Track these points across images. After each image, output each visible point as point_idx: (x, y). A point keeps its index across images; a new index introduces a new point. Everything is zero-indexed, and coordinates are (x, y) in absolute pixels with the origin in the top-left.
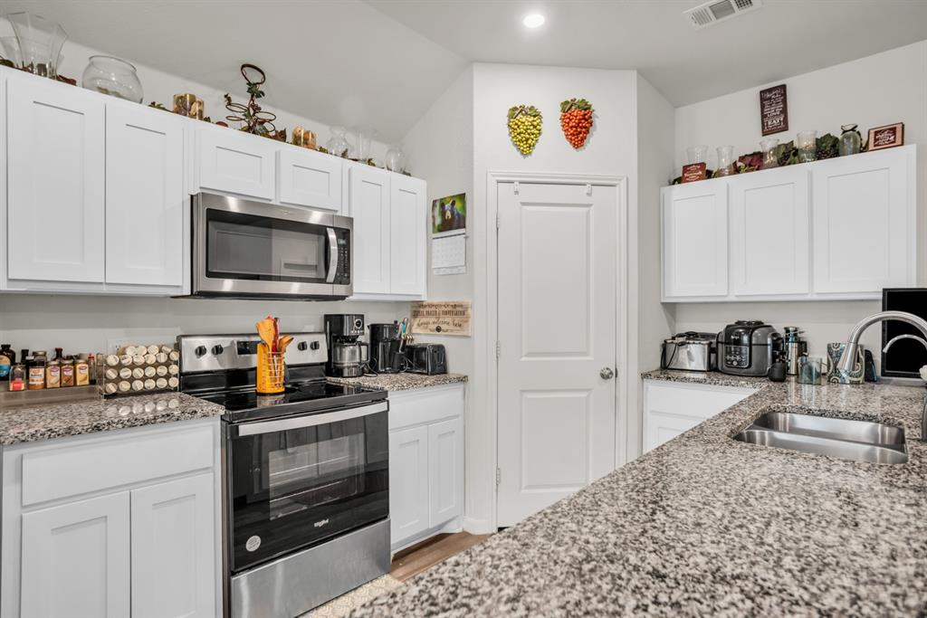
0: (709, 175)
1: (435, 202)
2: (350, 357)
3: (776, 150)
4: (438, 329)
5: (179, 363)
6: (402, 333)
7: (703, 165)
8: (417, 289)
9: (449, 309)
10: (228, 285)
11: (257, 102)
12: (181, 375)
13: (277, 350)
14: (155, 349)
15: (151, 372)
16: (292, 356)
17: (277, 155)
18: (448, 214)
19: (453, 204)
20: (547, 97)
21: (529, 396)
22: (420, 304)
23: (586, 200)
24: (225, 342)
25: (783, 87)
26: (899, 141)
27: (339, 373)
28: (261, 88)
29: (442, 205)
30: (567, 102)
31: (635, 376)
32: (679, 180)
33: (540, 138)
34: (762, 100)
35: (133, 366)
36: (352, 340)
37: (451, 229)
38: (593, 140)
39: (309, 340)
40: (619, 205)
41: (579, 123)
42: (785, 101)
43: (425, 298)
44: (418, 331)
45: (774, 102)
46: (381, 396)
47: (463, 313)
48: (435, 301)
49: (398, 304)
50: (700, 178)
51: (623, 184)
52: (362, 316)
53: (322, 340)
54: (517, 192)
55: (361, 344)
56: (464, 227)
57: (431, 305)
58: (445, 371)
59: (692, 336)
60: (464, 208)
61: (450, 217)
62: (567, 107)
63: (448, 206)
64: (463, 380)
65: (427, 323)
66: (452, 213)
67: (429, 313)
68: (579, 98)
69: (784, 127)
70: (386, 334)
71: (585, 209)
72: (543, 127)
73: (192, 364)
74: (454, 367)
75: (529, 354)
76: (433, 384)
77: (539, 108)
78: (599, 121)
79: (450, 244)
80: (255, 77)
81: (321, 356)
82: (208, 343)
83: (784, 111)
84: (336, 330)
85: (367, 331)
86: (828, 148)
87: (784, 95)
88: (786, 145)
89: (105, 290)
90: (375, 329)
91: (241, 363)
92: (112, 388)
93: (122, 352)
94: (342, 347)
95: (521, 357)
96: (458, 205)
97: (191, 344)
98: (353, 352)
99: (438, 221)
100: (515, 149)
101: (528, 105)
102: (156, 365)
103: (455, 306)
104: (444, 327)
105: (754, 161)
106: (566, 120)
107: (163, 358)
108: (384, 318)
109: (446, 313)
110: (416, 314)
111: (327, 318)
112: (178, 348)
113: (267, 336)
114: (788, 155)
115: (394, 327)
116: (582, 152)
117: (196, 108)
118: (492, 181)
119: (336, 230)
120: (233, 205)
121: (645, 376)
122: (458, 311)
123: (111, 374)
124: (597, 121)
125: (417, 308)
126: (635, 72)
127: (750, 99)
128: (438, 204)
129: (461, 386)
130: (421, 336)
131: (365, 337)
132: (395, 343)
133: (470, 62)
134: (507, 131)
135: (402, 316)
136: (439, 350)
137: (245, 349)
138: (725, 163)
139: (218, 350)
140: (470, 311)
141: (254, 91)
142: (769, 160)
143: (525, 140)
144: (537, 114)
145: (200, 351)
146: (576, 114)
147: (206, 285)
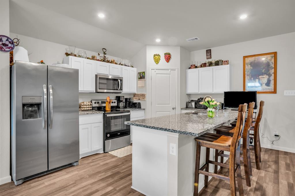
0: (196, 67)
1: (138, 73)
2: (122, 105)
3: (208, 63)
4: (139, 99)
5: (92, 105)
6: (131, 100)
7: (195, 65)
8: (134, 91)
9: (141, 95)
11: (105, 55)
12: (92, 107)
14: (88, 102)
15: (88, 106)
16: (112, 104)
17: (109, 66)
18: (141, 76)
19: (142, 74)
20: (162, 52)
21: (158, 113)
22: (135, 94)
23: (170, 73)
24: (100, 101)
25: (210, 50)
26: (227, 64)
27: (119, 108)
28: (106, 53)
29: (140, 74)
30: (166, 53)
31: (179, 109)
32: (190, 68)
33: (160, 61)
34: (207, 52)
35: (85, 105)
36: (122, 101)
37: (142, 79)
38: (171, 61)
39: (114, 101)
40: (176, 74)
41: (168, 57)
42: (211, 53)
43: (136, 93)
44: (135, 100)
45: (209, 52)
46: (129, 112)
47: (144, 96)
48: (138, 93)
49: (130, 94)
50: (194, 68)
51: (177, 70)
52: (124, 97)
53: (116, 101)
54: (155, 72)
55: (123, 102)
56: (144, 78)
57: (137, 94)
58: (140, 108)
59: (192, 101)
60: (144, 75)
61: (142, 76)
62: (166, 54)
63: (141, 74)
64: (144, 109)
65: (137, 98)
66: (142, 75)
67: (137, 96)
68: (168, 52)
70: (128, 100)
71: (169, 75)
72: (161, 58)
73: (94, 105)
74: (142, 107)
75: (158, 104)
76: (138, 110)
77: (160, 54)
79: (141, 82)
80: (104, 50)
81: (116, 104)
83: (211, 55)
84: (118, 99)
85: (125, 100)
86: (217, 63)
87: (210, 51)
88: (210, 62)
89: (83, 92)
90: (126, 99)
91: (103, 105)
92: (82, 109)
93: (83, 103)
94: (120, 102)
95: (156, 105)
96: (143, 74)
97: (93, 102)
98: (122, 104)
99: (139, 77)
100: (155, 63)
101: (158, 54)
102: (88, 105)
103: (143, 94)
104: (140, 99)
106: (165, 57)
107: (89, 104)
108: (128, 97)
109: (141, 96)
111: (117, 97)
112: (91, 102)
113: (108, 100)
114: (211, 64)
115: (130, 99)
116: (169, 63)
117: (95, 58)
118: (150, 69)
119: (120, 80)
121: (182, 109)
123: (82, 106)
124: (172, 57)
125: (135, 95)
126: (180, 47)
127: (204, 51)
128: (139, 73)
129: (144, 111)
130: (135, 101)
131: (124, 101)
132: (130, 102)
133: (146, 45)
134: (153, 59)
135: (132, 96)
136: (139, 103)
137: (103, 102)
138: (199, 65)
139: (98, 103)
140: (146, 95)
141: (105, 53)
142: (207, 64)
143: (157, 61)
144: (159, 56)
145: (95, 103)
146: (167, 56)
147: (99, 91)
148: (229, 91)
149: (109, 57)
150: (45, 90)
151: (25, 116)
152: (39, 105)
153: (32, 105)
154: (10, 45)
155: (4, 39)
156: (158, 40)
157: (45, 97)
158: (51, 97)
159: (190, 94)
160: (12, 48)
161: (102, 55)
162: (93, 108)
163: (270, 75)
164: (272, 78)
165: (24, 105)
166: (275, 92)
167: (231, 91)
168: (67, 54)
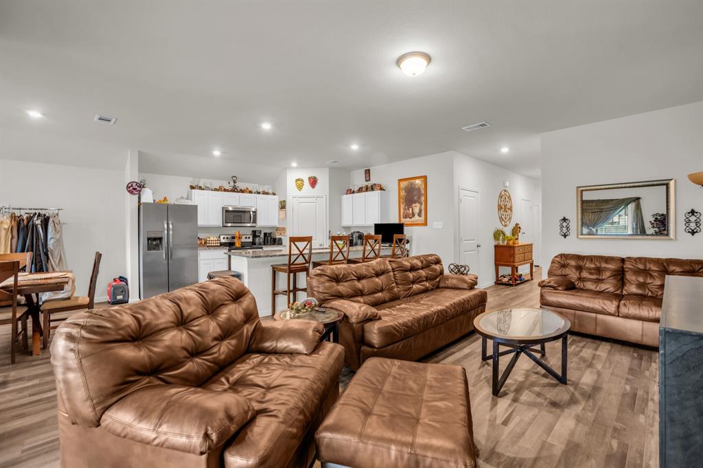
0: (353, 192)
3: (365, 187)
5: (220, 240)
6: (272, 235)
7: (352, 190)
8: (276, 224)
9: (282, 229)
10: (229, 225)
11: (235, 184)
12: (220, 243)
13: (240, 238)
16: (243, 240)
17: (239, 196)
19: (283, 203)
20: (305, 176)
22: (277, 228)
23: (315, 201)
24: (229, 236)
25: (369, 170)
32: (345, 194)
33: (304, 187)
34: (365, 173)
35: (211, 241)
36: (259, 236)
37: (283, 210)
38: (317, 186)
39: (248, 236)
40: (323, 204)
41: (313, 182)
42: (370, 173)
43: (278, 226)
44: (276, 234)
45: (368, 172)
48: (280, 227)
49: (271, 228)
50: (350, 193)
51: (325, 196)
52: (261, 231)
53: (251, 236)
54: (297, 200)
55: (260, 238)
56: (285, 208)
58: (281, 244)
60: (285, 204)
61: (283, 206)
62: (309, 179)
64: (285, 246)
65: (278, 233)
67: (279, 230)
68: (313, 176)
69: (369, 180)
70: (268, 235)
71: (315, 203)
72: (304, 184)
73: (223, 241)
74: (284, 243)
76: (277, 246)
77: (303, 179)
78: (319, 181)
79: (282, 212)
80: (234, 179)
81: (251, 240)
82: (226, 237)
83: (370, 176)
84: (255, 234)
85: (263, 234)
86: (373, 188)
89: (207, 226)
90: (265, 234)
91: (232, 241)
92: (208, 245)
93: (210, 238)
94: (256, 238)
97: (222, 237)
98: (259, 240)
99: (280, 207)
100: (298, 189)
102: (215, 241)
104: (281, 233)
105: (360, 190)
107: (216, 239)
108: (268, 231)
110: (277, 230)
111: (252, 231)
112: (219, 237)
113: (237, 235)
114: (367, 189)
115: (270, 233)
116: (315, 189)
117: (223, 188)
118: (292, 197)
119: (253, 212)
120: (230, 209)
122: (284, 229)
123: (208, 242)
125: (277, 229)
126: (328, 169)
128: (280, 202)
130: (277, 236)
131: (262, 236)
132: (270, 237)
133: (284, 169)
134: (295, 185)
135: (272, 231)
136: (280, 239)
137: (233, 238)
138: (356, 189)
139: (227, 238)
140: (286, 229)
141: (235, 182)
142: (364, 189)
143: (300, 187)
144: (302, 181)
145: (224, 238)
146: (312, 180)
147: (226, 225)
148: (380, 223)
149: (240, 185)
150: (166, 226)
151: (149, 249)
152: (160, 239)
153: (155, 239)
154: (138, 189)
155: (134, 184)
156: (294, 164)
157: (166, 232)
158: (171, 232)
159: (350, 227)
160: (140, 191)
161: (232, 184)
162: (222, 245)
163: (421, 204)
164: (423, 207)
165: (149, 239)
166: (425, 224)
167: (382, 223)
168: (192, 187)
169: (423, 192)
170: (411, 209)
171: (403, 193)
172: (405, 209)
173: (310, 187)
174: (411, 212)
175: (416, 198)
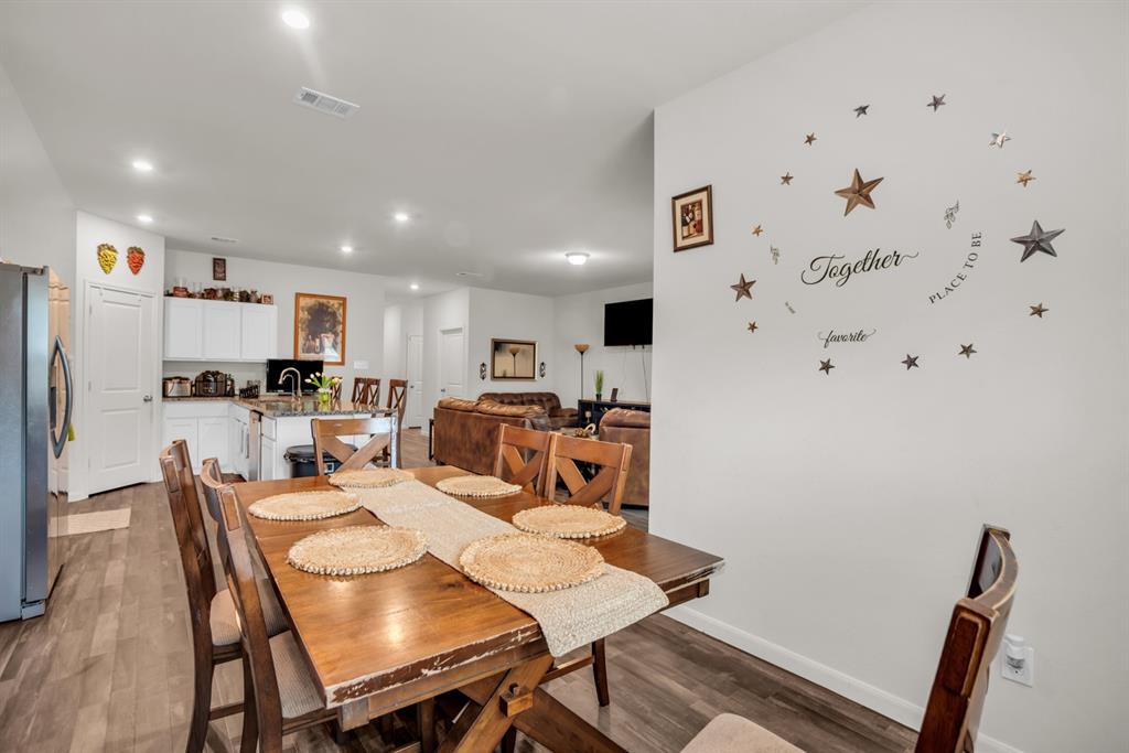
0: (190, 295)
3: (221, 290)
7: (187, 290)
20: (122, 243)
21: (106, 413)
23: (139, 303)
25: (223, 259)
26: (271, 303)
30: (131, 248)
31: (160, 400)
32: (171, 294)
33: (115, 265)
34: (214, 264)
38: (143, 271)
41: (136, 260)
42: (224, 266)
50: (184, 296)
51: (156, 297)
54: (102, 294)
62: (132, 251)
68: (137, 246)
69: (224, 279)
71: (137, 308)
72: (118, 259)
75: (106, 389)
77: (118, 248)
83: (224, 271)
86: (244, 296)
87: (223, 263)
88: (226, 289)
101: (112, 247)
105: (211, 294)
106: (130, 258)
114: (228, 295)
116: (136, 277)
118: (88, 285)
124: (145, 261)
126: (164, 238)
127: (209, 260)
133: (77, 209)
134: (97, 258)
138: (197, 291)
142: (221, 294)
146: (136, 254)
148: (276, 358)
169: (341, 319)
170: (318, 340)
171: (304, 315)
172: (307, 339)
173: (129, 271)
174: (318, 344)
175: (327, 325)
